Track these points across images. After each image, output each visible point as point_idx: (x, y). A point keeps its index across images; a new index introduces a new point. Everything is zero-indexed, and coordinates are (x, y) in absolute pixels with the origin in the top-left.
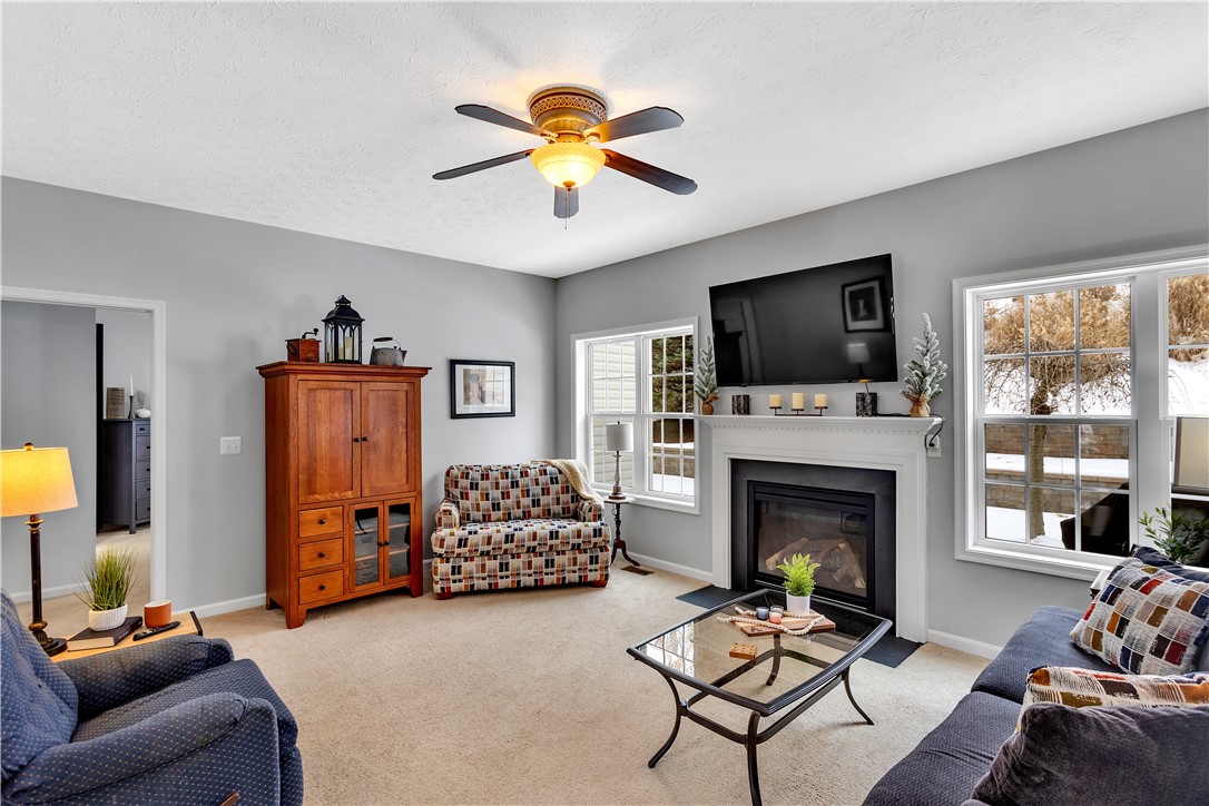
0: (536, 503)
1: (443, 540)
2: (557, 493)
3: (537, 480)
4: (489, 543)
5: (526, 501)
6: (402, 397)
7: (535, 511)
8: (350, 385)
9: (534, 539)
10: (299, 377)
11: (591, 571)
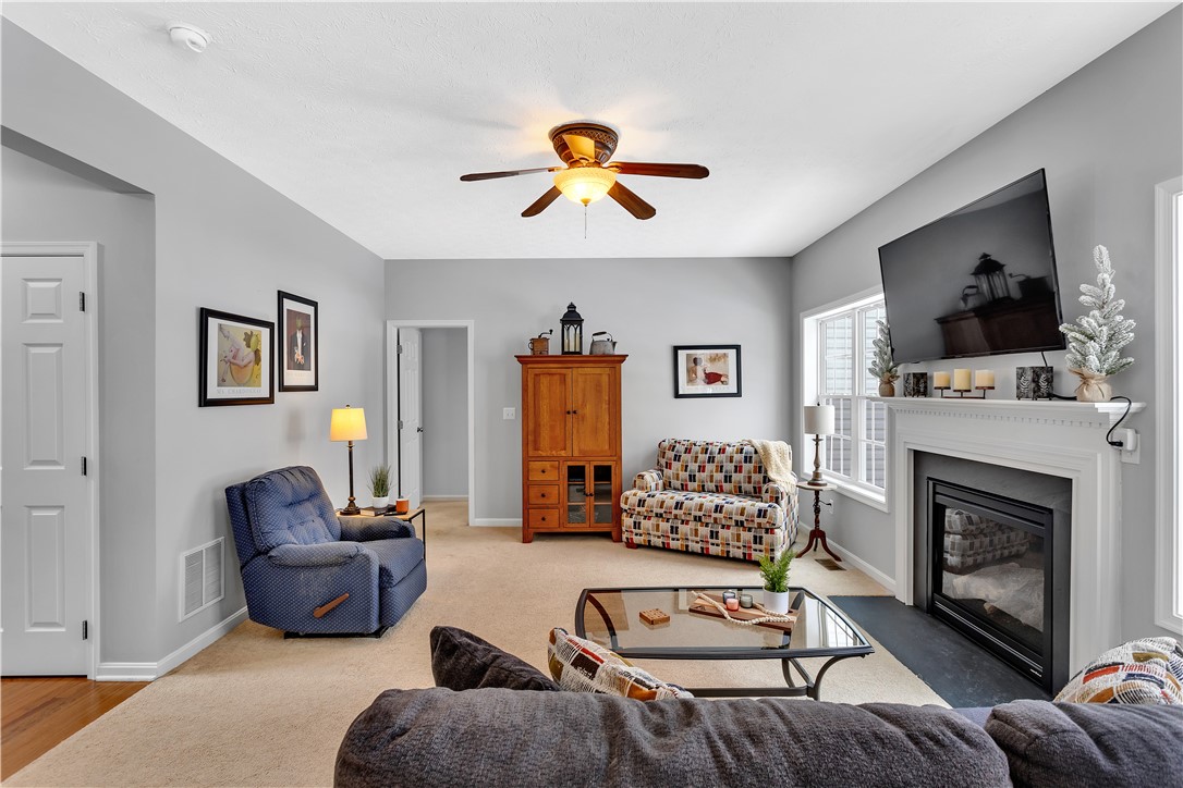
0: (728, 479)
1: (627, 498)
2: (749, 472)
3: (731, 458)
4: (661, 507)
5: (719, 476)
6: (605, 379)
7: (726, 486)
8: (564, 371)
9: (700, 510)
10: (529, 366)
11: (755, 550)
